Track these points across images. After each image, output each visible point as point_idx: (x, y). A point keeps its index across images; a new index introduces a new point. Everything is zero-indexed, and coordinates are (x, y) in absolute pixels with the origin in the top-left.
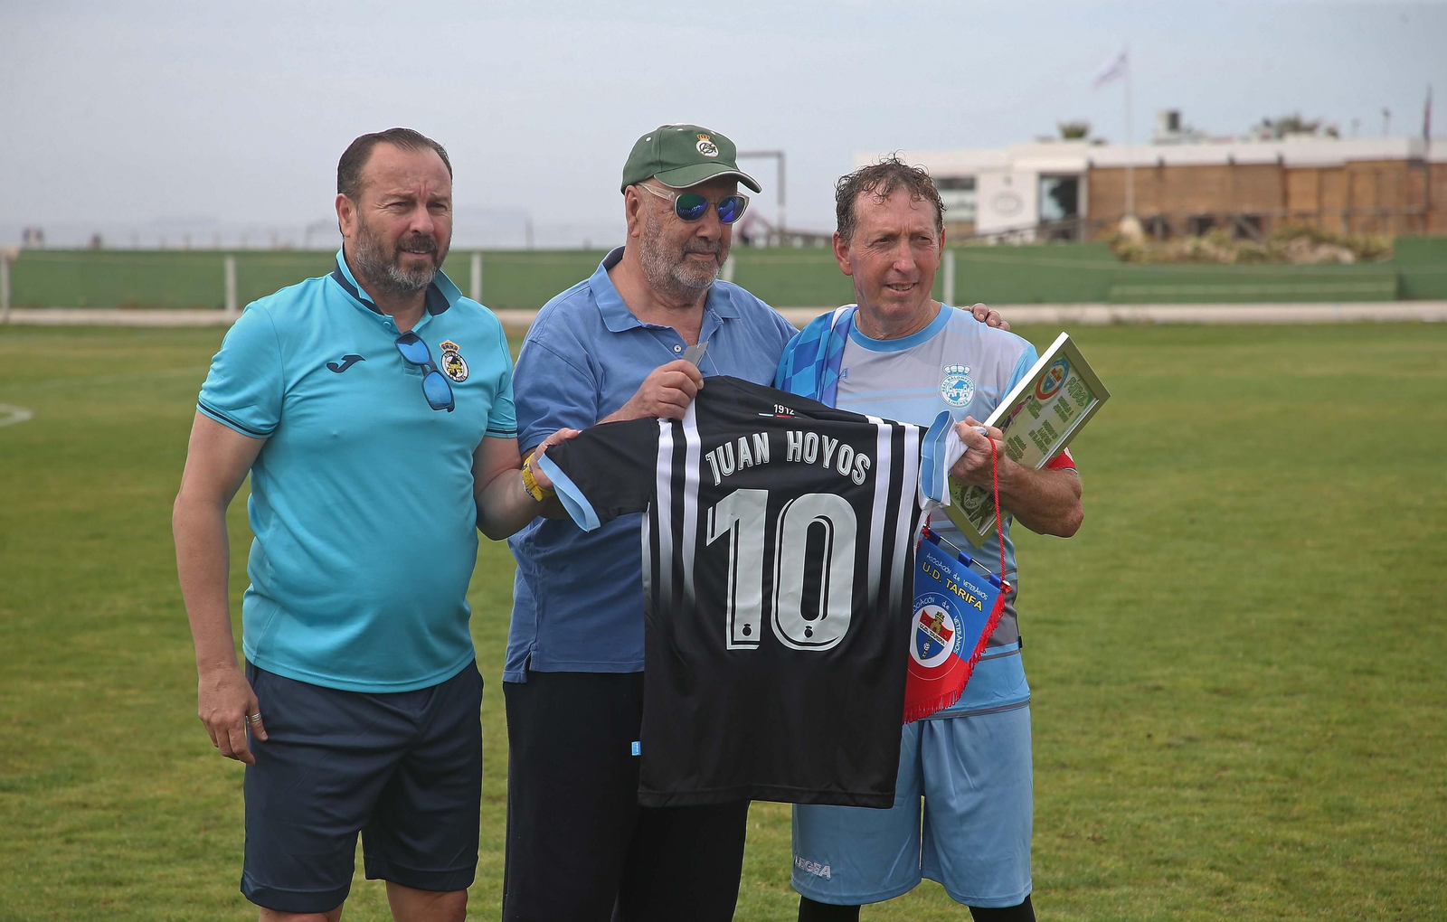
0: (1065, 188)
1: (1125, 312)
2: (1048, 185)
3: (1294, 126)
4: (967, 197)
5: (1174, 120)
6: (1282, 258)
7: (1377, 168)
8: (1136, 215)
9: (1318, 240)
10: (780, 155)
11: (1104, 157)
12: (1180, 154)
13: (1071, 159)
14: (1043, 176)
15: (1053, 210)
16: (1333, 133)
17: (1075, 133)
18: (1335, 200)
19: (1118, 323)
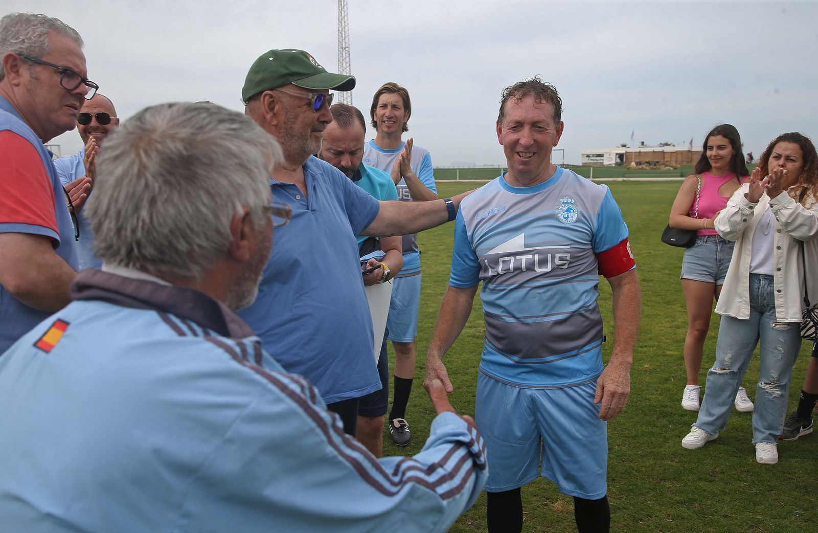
0: (621, 156)
2: (617, 156)
3: (667, 144)
4: (602, 158)
5: (643, 143)
6: (659, 169)
7: (682, 152)
8: (635, 161)
9: (666, 166)
10: (563, 150)
11: (629, 150)
12: (643, 150)
13: (622, 151)
14: (617, 154)
15: (618, 160)
16: (674, 146)
17: (624, 146)
18: (674, 158)
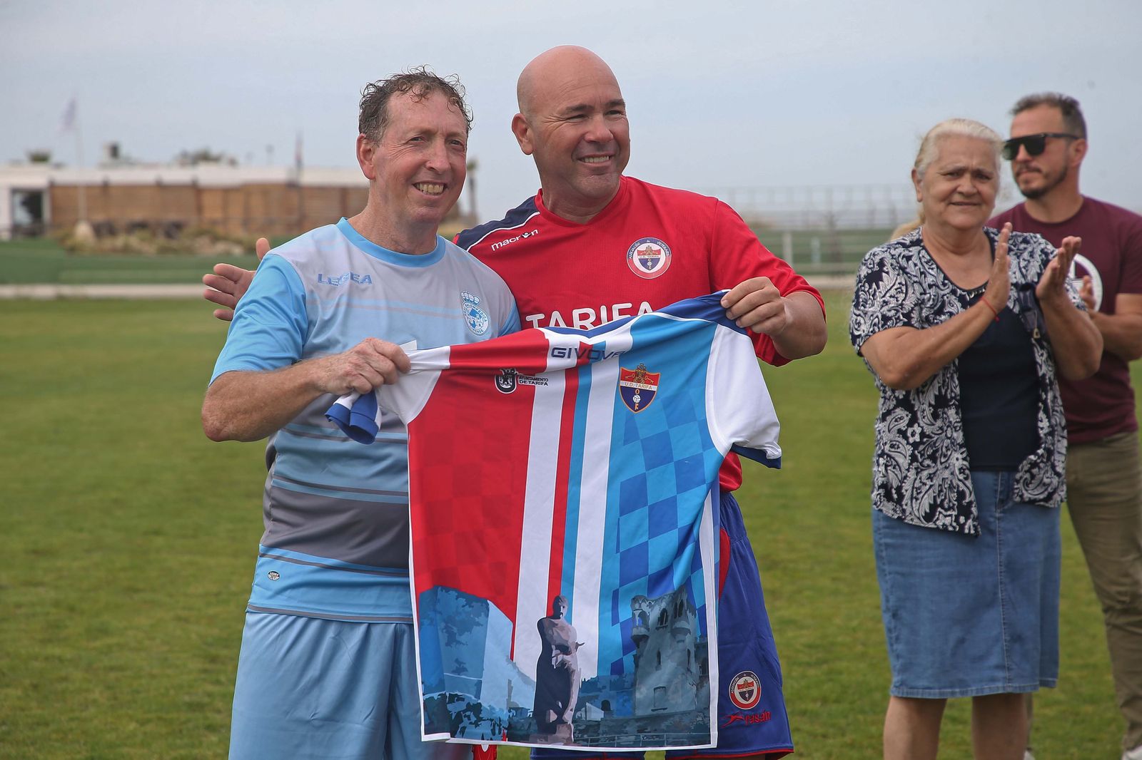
0: (32, 200)
1: (67, 290)
2: (18, 198)
3: (205, 157)
5: (114, 151)
6: (190, 251)
7: (265, 189)
8: (88, 220)
9: (216, 239)
11: (63, 177)
12: (119, 176)
13: (36, 178)
14: (15, 191)
15: (23, 217)
16: (233, 163)
17: (40, 159)
18: (236, 211)
19: (61, 299)
